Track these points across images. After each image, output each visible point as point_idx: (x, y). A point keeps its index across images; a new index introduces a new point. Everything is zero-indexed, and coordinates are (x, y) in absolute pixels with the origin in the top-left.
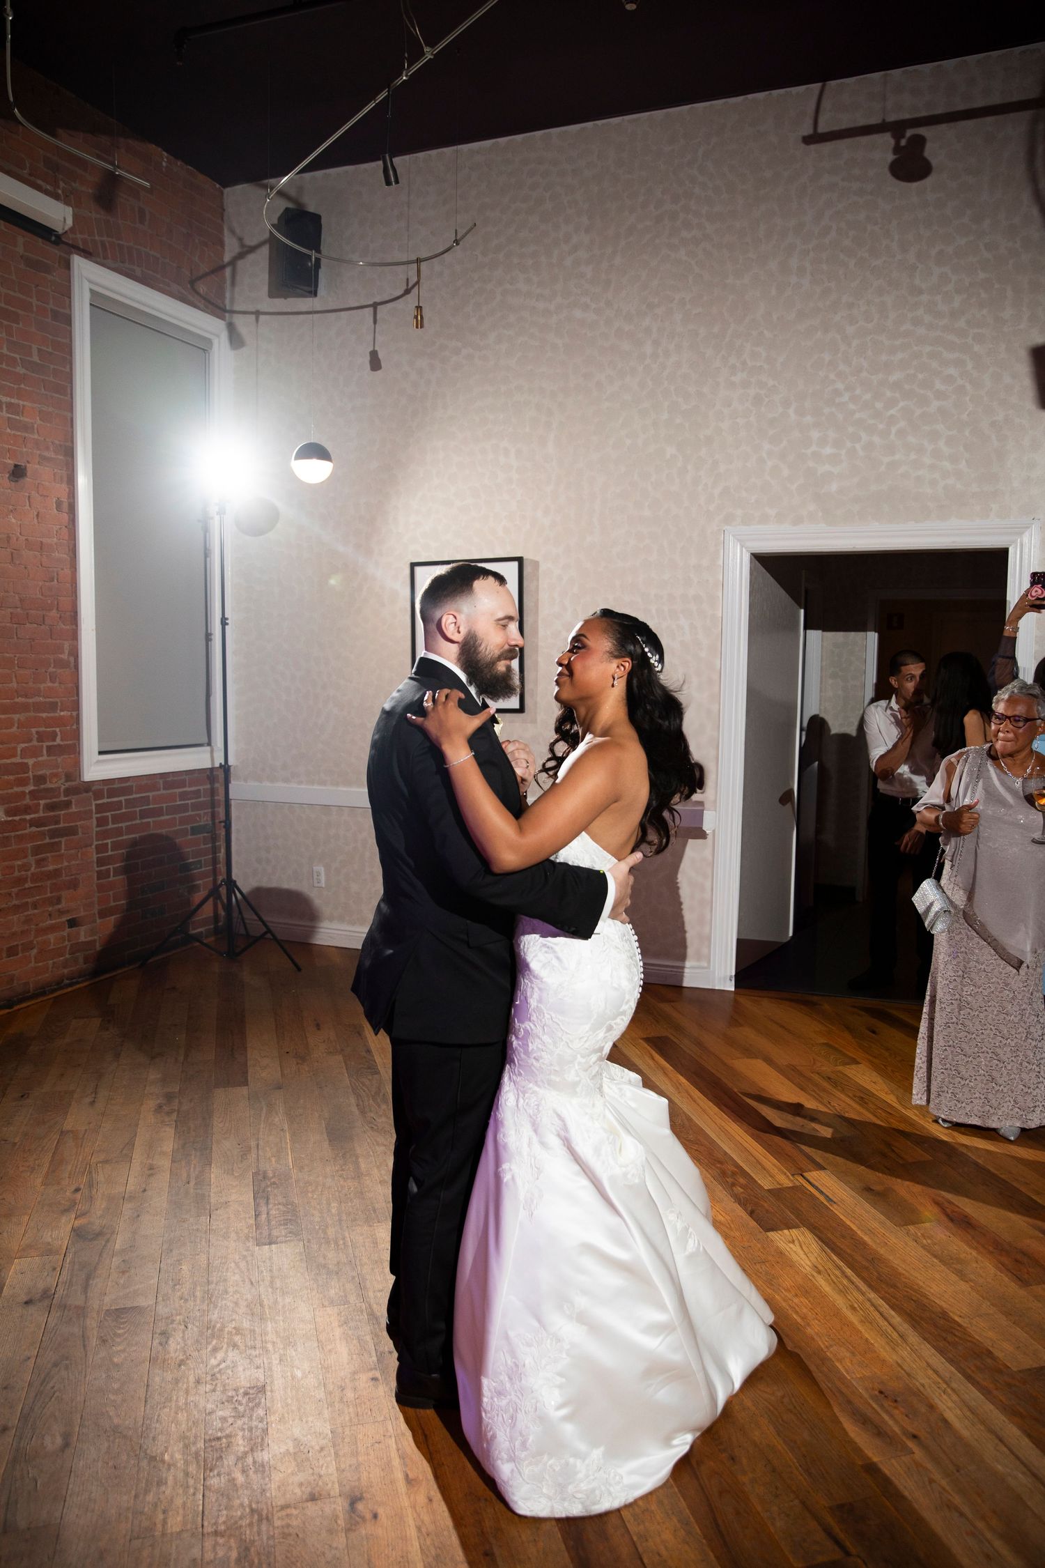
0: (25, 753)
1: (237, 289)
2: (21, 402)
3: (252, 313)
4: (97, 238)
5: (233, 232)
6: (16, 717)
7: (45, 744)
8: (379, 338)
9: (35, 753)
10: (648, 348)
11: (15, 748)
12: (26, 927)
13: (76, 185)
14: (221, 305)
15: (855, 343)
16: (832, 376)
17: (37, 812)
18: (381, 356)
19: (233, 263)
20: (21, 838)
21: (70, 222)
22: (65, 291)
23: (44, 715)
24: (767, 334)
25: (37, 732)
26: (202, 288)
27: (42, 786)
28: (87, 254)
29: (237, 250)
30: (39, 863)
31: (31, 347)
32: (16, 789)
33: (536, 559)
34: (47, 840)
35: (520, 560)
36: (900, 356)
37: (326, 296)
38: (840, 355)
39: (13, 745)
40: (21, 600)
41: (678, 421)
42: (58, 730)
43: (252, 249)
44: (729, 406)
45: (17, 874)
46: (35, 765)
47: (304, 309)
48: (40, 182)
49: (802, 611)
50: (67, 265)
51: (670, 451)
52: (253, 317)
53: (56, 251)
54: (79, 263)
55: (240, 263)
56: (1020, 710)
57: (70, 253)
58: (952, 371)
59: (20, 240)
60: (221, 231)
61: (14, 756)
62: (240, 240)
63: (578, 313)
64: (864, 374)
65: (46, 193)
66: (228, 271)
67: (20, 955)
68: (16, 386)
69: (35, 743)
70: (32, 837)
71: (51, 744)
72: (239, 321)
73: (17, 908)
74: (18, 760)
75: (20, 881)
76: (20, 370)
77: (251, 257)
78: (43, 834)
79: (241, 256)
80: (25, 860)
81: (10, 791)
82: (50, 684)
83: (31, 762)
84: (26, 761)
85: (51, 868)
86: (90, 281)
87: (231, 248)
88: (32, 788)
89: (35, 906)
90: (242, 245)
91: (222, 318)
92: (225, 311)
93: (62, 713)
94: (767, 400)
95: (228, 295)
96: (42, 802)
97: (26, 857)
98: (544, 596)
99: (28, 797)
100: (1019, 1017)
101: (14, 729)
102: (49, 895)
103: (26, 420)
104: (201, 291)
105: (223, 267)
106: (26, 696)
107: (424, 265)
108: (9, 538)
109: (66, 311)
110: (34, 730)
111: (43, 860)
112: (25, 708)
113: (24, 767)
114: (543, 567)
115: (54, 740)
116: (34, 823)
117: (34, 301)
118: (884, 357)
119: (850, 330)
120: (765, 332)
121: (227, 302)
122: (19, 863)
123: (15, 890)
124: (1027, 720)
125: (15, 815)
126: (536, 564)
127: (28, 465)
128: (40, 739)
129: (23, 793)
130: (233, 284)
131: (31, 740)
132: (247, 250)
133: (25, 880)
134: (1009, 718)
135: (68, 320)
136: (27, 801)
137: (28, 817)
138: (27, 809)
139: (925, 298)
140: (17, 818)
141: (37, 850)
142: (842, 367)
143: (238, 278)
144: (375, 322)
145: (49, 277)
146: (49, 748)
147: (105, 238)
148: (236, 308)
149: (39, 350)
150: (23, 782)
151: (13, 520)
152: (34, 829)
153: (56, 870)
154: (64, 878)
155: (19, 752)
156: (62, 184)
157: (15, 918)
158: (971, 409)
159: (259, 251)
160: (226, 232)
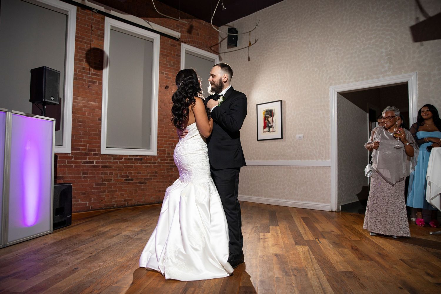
0: (165, 147)
1: (221, 48)
2: (168, 73)
3: (224, 53)
4: (187, 39)
5: (220, 36)
6: (164, 139)
7: (170, 146)
8: (250, 54)
9: (168, 147)
10: (310, 45)
11: (163, 146)
12: (163, 186)
13: (183, 29)
14: (217, 52)
15: (361, 35)
16: (356, 44)
17: (168, 161)
18: (250, 57)
19: (220, 43)
20: (163, 166)
21: (180, 36)
22: (179, 50)
23: (170, 139)
24: (339, 37)
25: (169, 143)
26: (213, 48)
27: (169, 155)
28: (185, 42)
29: (221, 40)
30: (168, 172)
31: (171, 62)
32: (163, 155)
33: (285, 100)
34: (170, 168)
35: (281, 101)
36: (374, 35)
37: (239, 46)
38: (358, 38)
39: (162, 145)
40: (166, 114)
41: (317, 62)
42: (174, 143)
43: (224, 39)
44: (330, 56)
45: (162, 174)
46: (167, 150)
47: (234, 50)
48: (175, 29)
49: (368, 114)
50: (180, 45)
51: (316, 69)
52: (224, 54)
53: (178, 42)
54: (183, 44)
55: (222, 43)
56: (389, 115)
57: (181, 43)
58: (388, 37)
59: (170, 41)
60: (218, 36)
61: (163, 148)
62: (222, 38)
63: (293, 40)
64: (364, 42)
65: (176, 31)
66: (219, 45)
67: (162, 192)
68: (167, 70)
69: (168, 145)
70: (166, 166)
71: (172, 146)
72: (221, 55)
73: (162, 182)
74: (164, 148)
75: (163, 176)
76: (168, 66)
77: (224, 41)
78: (169, 166)
79: (222, 41)
80: (164, 171)
81: (162, 155)
82: (172, 133)
83: (167, 149)
84: (165, 149)
85: (170, 174)
86: (185, 48)
87: (220, 39)
88: (167, 155)
89: (166, 182)
90: (222, 39)
91: (218, 55)
92: (218, 53)
93: (175, 140)
94: (339, 53)
95: (219, 50)
96: (169, 159)
97: (164, 170)
98: (287, 109)
99: (166, 157)
100: (394, 202)
101: (163, 142)
102: (169, 180)
103: (169, 76)
104: (213, 49)
105: (218, 44)
106: (166, 135)
107: (251, 32)
108: (164, 101)
109: (180, 54)
110: (168, 143)
111: (169, 172)
112: (166, 137)
113: (165, 150)
114: (286, 102)
115: (173, 145)
116: (166, 163)
117: (172, 52)
118: (369, 37)
119: (360, 31)
120: (338, 36)
121: (219, 51)
122: (163, 171)
123: (161, 177)
124: (392, 117)
125: (162, 161)
126: (285, 102)
127: (169, 86)
128: (169, 144)
129: (165, 156)
130: (220, 47)
131: (167, 145)
132: (223, 40)
133: (164, 176)
134: (387, 117)
135: (180, 56)
136: (165, 158)
137: (165, 162)
138: (165, 160)
139: (380, 19)
140: (163, 161)
141: (167, 169)
142: (358, 41)
143: (221, 46)
144: (249, 50)
145: (176, 48)
146: (171, 147)
147: (189, 39)
148: (221, 52)
149: (173, 62)
150: (165, 154)
151: (165, 97)
152: (167, 164)
153: (171, 175)
154: (173, 177)
155: (164, 147)
156: (180, 29)
157: (161, 184)
158: (394, 46)
159: (225, 39)
160: (219, 36)
